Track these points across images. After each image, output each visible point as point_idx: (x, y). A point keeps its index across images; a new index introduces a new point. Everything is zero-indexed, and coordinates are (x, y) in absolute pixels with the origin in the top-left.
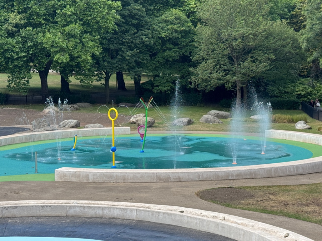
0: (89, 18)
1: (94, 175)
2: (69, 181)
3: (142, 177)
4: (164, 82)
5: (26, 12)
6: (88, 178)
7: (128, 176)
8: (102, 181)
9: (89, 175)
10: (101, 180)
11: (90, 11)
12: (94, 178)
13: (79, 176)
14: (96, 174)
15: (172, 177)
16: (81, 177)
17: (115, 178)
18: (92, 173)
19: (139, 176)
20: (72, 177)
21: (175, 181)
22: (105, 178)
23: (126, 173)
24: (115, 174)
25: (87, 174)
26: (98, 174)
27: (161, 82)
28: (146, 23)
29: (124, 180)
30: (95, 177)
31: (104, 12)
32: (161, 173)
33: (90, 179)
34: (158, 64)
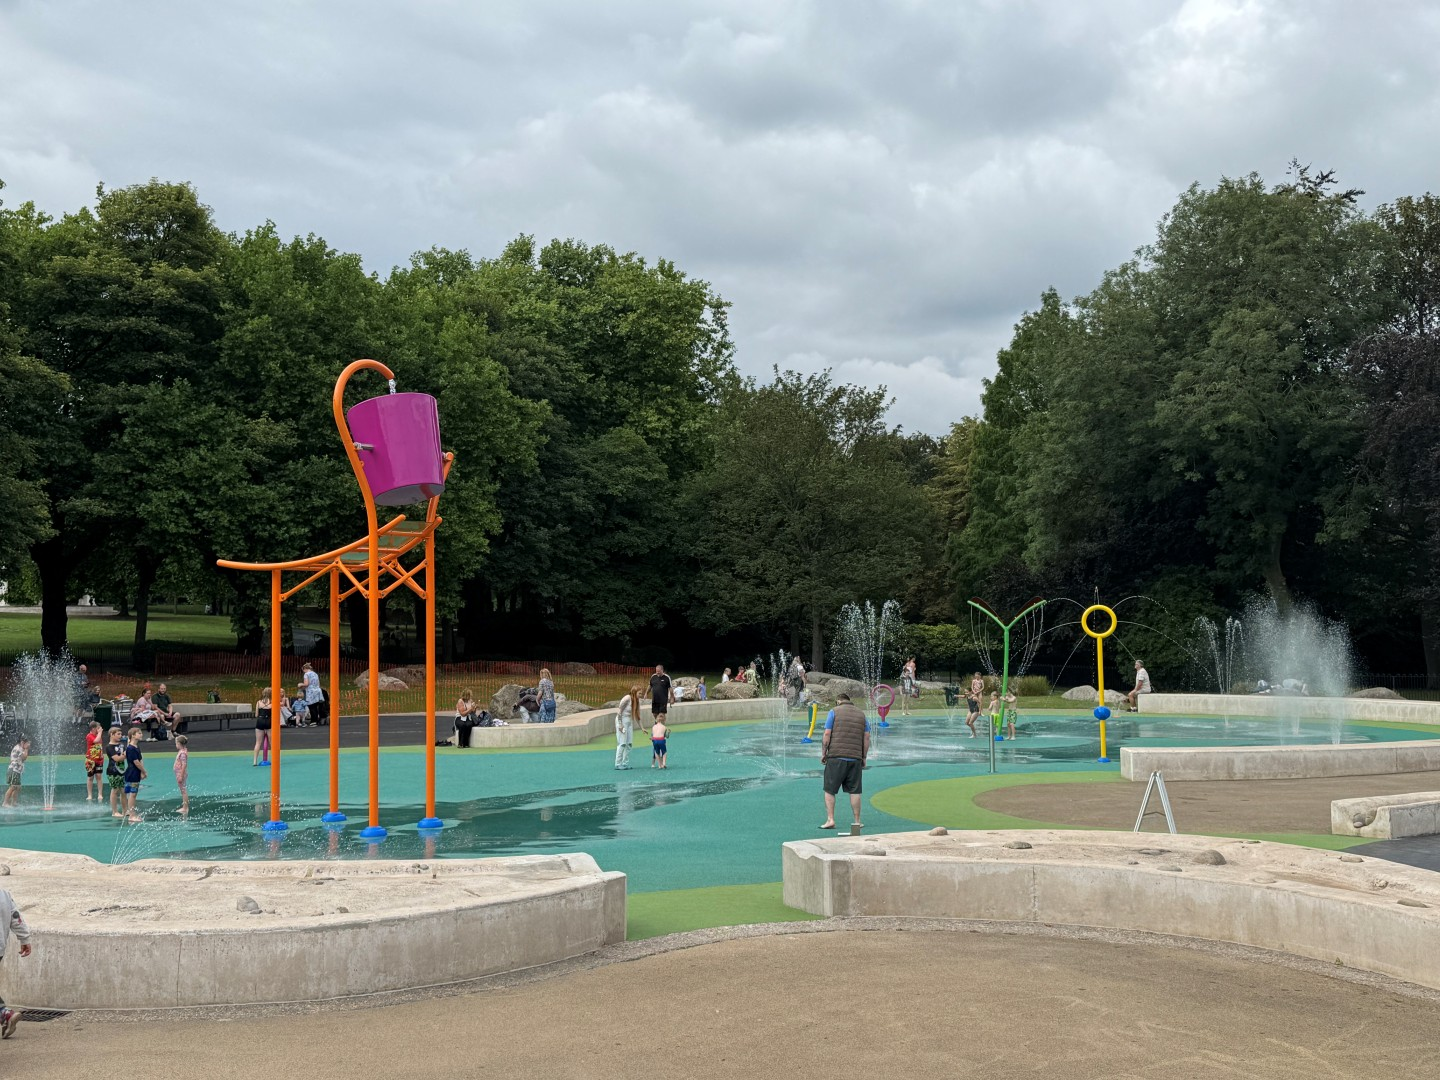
0: (473, 438)
1: (1247, 760)
2: (1175, 779)
3: (1366, 759)
4: (611, 611)
5: (296, 418)
6: (1232, 768)
7: (1334, 758)
8: (1269, 774)
9: (1233, 761)
10: (1267, 772)
11: (474, 421)
12: (1247, 769)
13: (1205, 766)
14: (1253, 758)
15: (1428, 759)
16: (1212, 767)
17: (1303, 765)
18: (1242, 756)
19: (1359, 757)
20: (1184, 768)
21: (1435, 768)
22: (1275, 767)
23: (1330, 751)
24: (1302, 755)
25: (1228, 759)
26: (1258, 756)
27: (601, 612)
28: (566, 460)
29: (1325, 769)
30: (1250, 765)
31: (510, 423)
32: (1407, 748)
33: (1236, 770)
34: (594, 566)
